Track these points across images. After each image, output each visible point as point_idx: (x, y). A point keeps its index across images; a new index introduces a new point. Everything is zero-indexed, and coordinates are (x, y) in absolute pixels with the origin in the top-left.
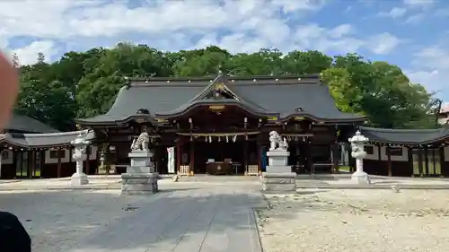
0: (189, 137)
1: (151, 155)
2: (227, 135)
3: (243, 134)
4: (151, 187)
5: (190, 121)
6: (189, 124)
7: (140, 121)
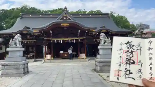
0: (51, 40)
1: (23, 49)
2: (70, 39)
3: (78, 38)
4: (22, 71)
5: (51, 32)
6: (51, 33)
7: (25, 32)
